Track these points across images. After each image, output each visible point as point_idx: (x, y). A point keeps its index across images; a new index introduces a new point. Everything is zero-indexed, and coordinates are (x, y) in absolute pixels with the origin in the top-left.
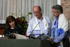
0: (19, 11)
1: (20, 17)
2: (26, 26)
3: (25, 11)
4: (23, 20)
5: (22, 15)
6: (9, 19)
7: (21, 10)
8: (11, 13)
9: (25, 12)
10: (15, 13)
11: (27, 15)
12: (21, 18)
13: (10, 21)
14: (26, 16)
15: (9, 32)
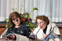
0: (21, 6)
1: (22, 14)
2: (30, 25)
3: (29, 5)
4: (26, 16)
5: (25, 11)
6: (13, 16)
7: (24, 5)
8: (12, 8)
9: (29, 7)
10: (16, 9)
11: (32, 11)
12: (24, 14)
13: (14, 19)
14: (30, 12)
15: (12, 31)
